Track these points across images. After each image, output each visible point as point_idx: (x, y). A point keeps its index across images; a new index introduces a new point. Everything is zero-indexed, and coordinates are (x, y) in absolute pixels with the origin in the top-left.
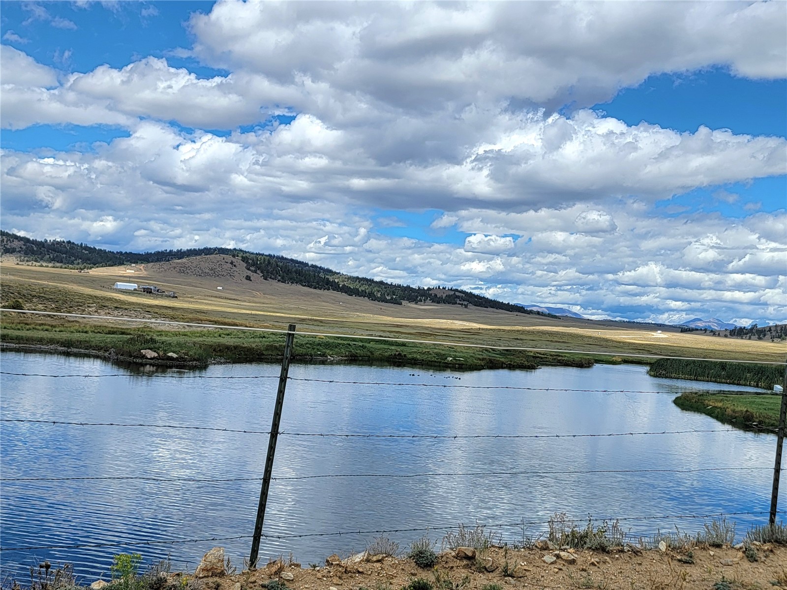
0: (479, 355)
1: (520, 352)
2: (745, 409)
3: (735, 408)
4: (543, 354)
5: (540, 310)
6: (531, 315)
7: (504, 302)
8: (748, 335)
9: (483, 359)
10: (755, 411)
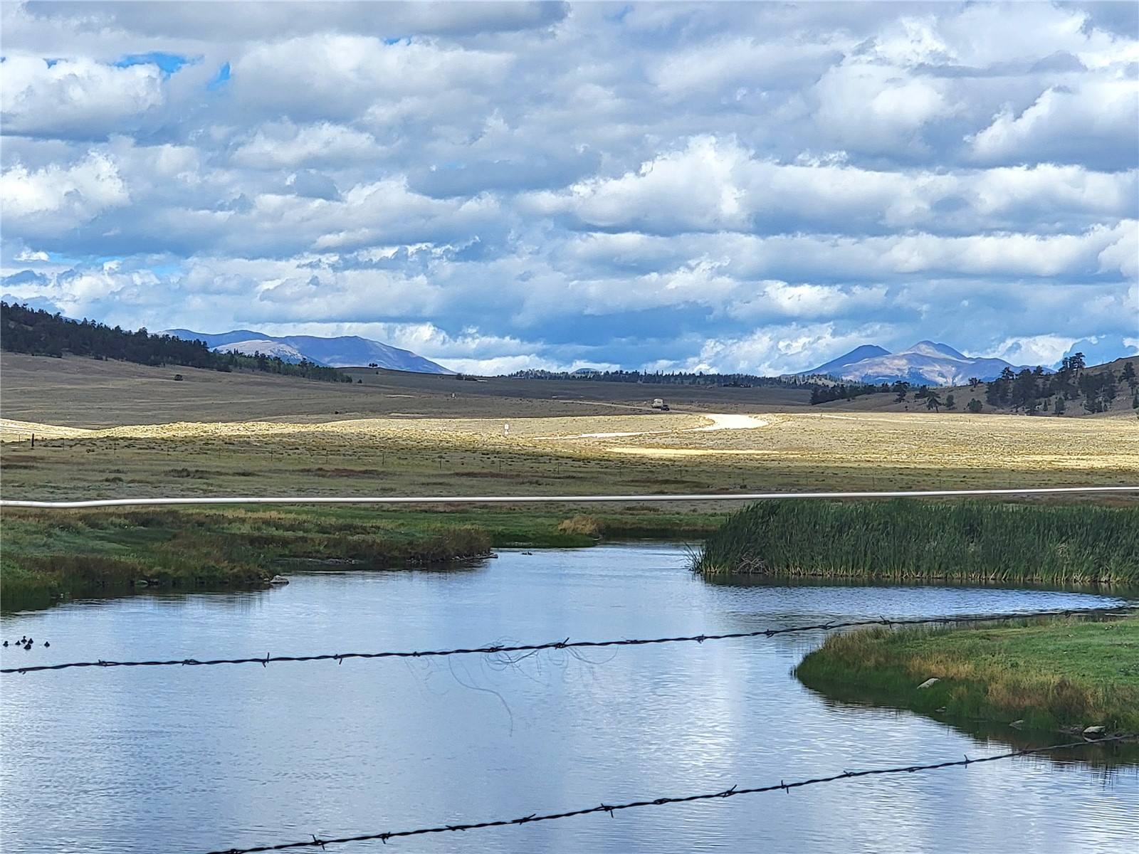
0: (37, 546)
1: (201, 524)
2: (1056, 679)
3: (1019, 677)
4: (291, 528)
5: (267, 350)
6: (235, 376)
7: (125, 328)
8: (1053, 399)
9: (53, 565)
10: (1089, 682)
